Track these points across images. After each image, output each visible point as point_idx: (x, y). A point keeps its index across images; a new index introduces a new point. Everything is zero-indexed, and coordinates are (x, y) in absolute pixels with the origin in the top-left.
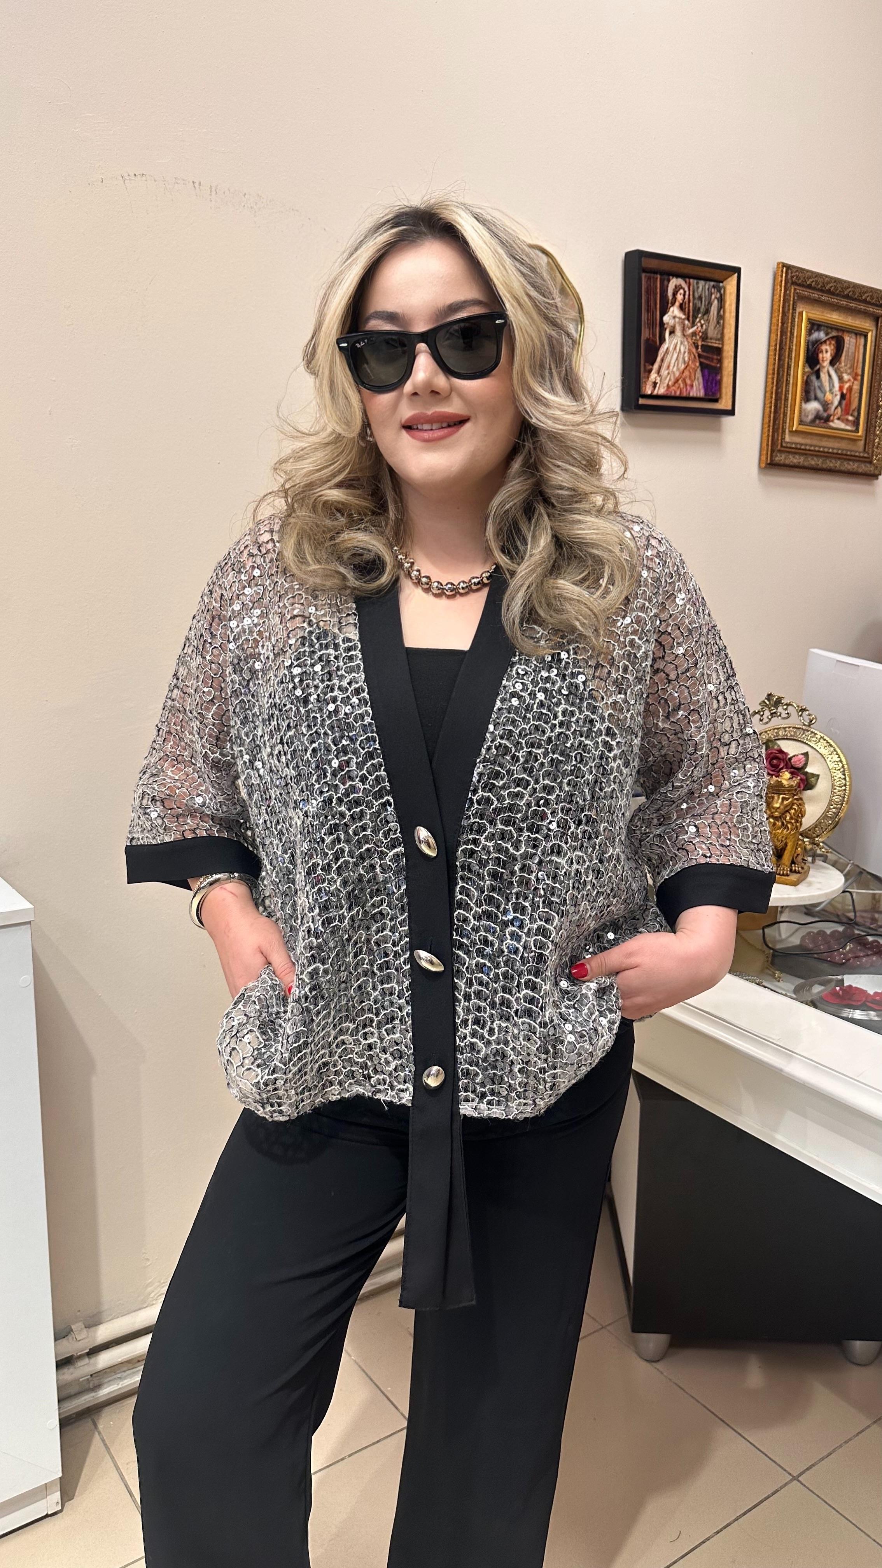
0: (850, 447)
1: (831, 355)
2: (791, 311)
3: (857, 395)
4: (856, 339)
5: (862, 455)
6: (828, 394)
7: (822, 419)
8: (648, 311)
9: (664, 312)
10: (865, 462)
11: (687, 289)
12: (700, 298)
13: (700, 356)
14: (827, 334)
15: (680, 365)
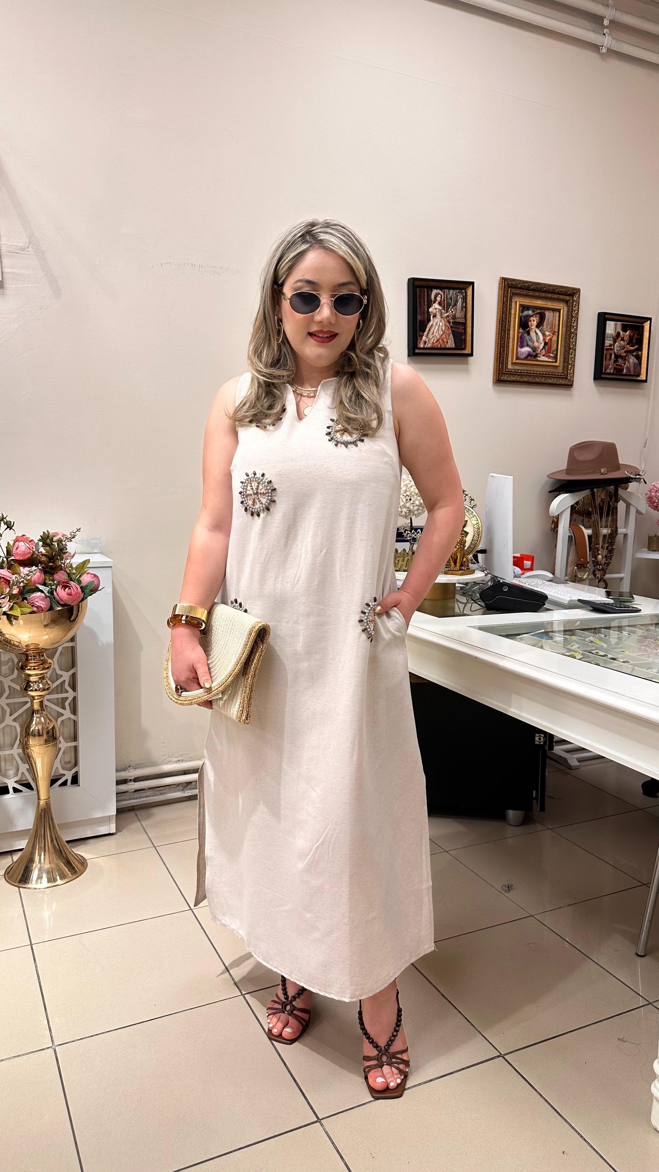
0: (552, 370)
1: (537, 322)
2: (509, 301)
3: (556, 343)
4: (554, 313)
5: (560, 374)
6: (536, 342)
7: (533, 355)
8: (420, 306)
9: (429, 306)
10: (563, 378)
11: (442, 294)
12: (451, 298)
13: (451, 327)
14: (533, 312)
15: (440, 332)
